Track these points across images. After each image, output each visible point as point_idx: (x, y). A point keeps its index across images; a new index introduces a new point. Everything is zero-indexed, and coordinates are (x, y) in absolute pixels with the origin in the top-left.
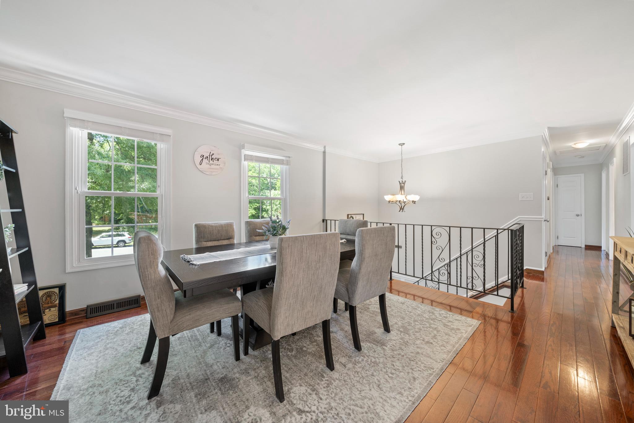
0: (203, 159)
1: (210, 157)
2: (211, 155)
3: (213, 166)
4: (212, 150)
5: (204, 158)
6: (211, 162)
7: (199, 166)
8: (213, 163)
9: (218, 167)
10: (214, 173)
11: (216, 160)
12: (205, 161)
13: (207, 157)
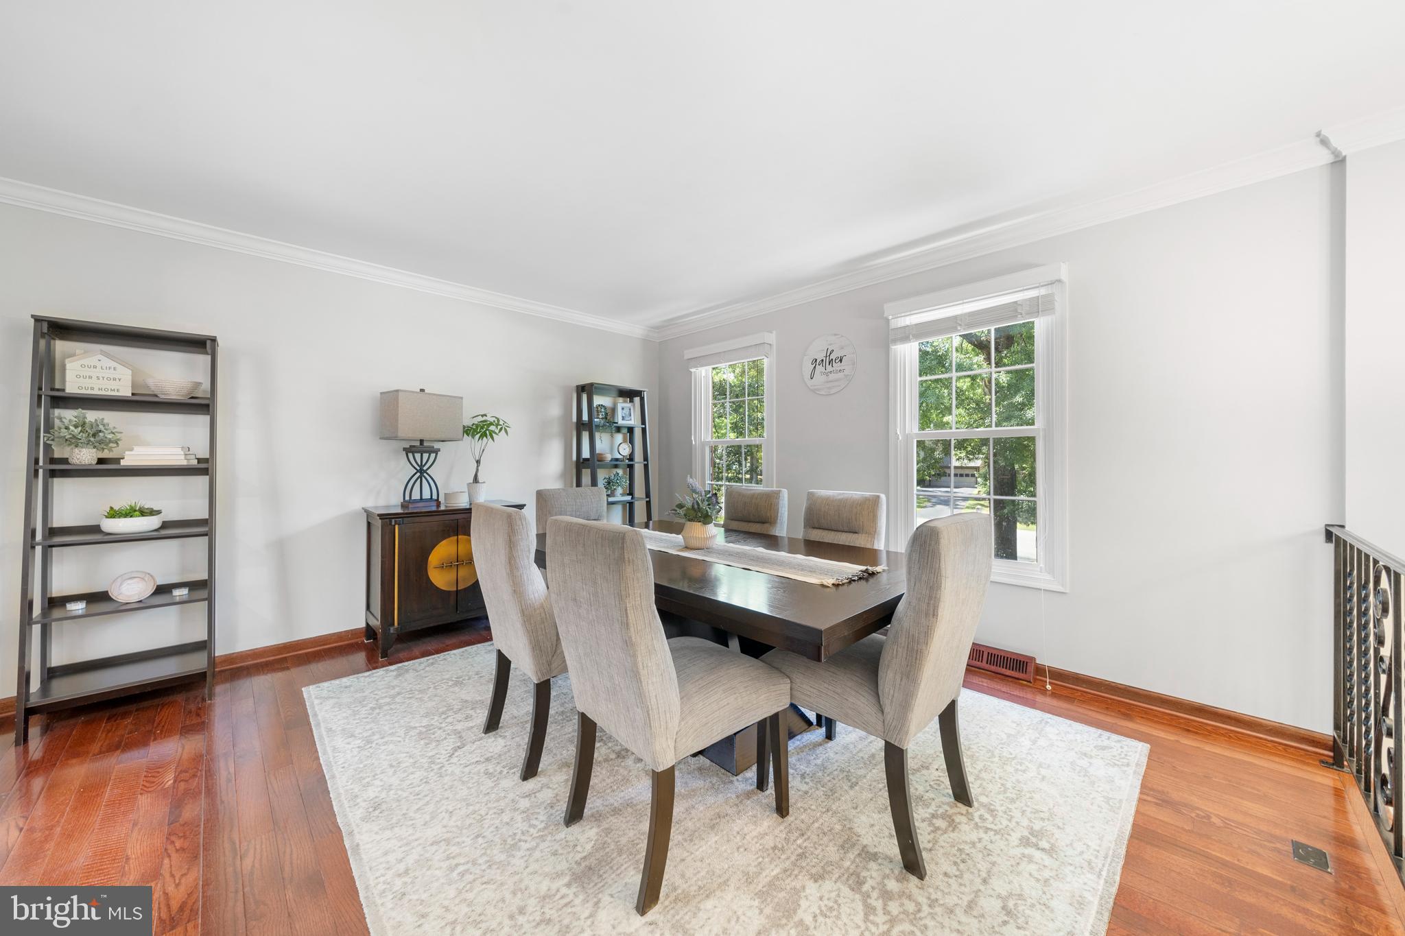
0: (815, 367)
1: (828, 358)
2: (828, 354)
3: (832, 376)
4: (831, 344)
5: (817, 363)
6: (829, 368)
7: (810, 383)
8: (832, 369)
9: (840, 375)
10: (833, 391)
11: (837, 361)
12: (819, 369)
13: (822, 360)
